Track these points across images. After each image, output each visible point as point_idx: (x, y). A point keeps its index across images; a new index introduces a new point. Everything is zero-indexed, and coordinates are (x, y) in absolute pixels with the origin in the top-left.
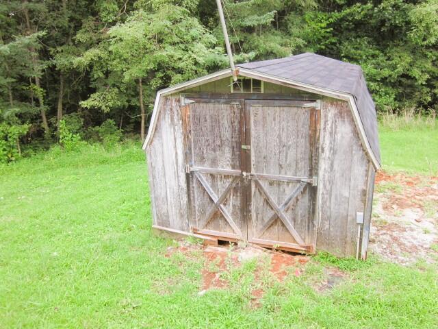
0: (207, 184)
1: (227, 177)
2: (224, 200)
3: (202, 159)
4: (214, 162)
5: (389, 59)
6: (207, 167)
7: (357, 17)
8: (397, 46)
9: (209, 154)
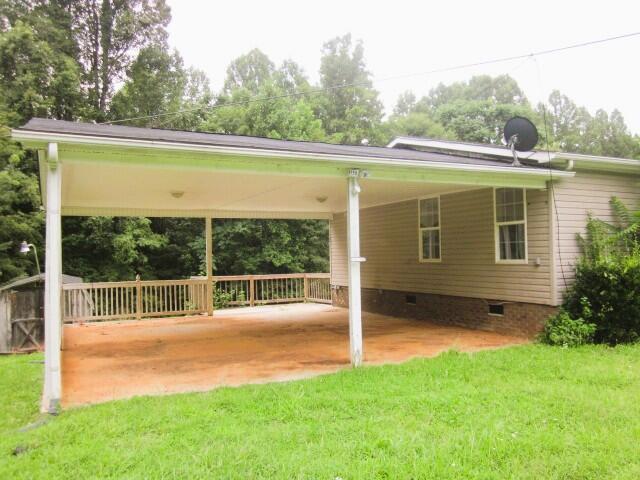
0: (22, 326)
1: (33, 321)
2: (32, 333)
3: (20, 316)
4: (27, 316)
5: (102, 274)
6: (23, 319)
7: (74, 244)
8: (107, 264)
9: (23, 313)
